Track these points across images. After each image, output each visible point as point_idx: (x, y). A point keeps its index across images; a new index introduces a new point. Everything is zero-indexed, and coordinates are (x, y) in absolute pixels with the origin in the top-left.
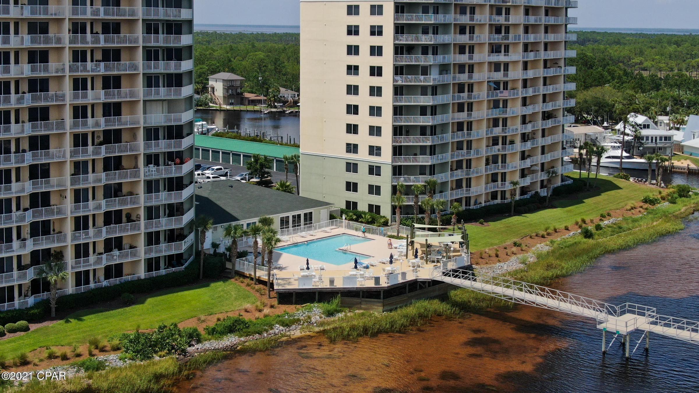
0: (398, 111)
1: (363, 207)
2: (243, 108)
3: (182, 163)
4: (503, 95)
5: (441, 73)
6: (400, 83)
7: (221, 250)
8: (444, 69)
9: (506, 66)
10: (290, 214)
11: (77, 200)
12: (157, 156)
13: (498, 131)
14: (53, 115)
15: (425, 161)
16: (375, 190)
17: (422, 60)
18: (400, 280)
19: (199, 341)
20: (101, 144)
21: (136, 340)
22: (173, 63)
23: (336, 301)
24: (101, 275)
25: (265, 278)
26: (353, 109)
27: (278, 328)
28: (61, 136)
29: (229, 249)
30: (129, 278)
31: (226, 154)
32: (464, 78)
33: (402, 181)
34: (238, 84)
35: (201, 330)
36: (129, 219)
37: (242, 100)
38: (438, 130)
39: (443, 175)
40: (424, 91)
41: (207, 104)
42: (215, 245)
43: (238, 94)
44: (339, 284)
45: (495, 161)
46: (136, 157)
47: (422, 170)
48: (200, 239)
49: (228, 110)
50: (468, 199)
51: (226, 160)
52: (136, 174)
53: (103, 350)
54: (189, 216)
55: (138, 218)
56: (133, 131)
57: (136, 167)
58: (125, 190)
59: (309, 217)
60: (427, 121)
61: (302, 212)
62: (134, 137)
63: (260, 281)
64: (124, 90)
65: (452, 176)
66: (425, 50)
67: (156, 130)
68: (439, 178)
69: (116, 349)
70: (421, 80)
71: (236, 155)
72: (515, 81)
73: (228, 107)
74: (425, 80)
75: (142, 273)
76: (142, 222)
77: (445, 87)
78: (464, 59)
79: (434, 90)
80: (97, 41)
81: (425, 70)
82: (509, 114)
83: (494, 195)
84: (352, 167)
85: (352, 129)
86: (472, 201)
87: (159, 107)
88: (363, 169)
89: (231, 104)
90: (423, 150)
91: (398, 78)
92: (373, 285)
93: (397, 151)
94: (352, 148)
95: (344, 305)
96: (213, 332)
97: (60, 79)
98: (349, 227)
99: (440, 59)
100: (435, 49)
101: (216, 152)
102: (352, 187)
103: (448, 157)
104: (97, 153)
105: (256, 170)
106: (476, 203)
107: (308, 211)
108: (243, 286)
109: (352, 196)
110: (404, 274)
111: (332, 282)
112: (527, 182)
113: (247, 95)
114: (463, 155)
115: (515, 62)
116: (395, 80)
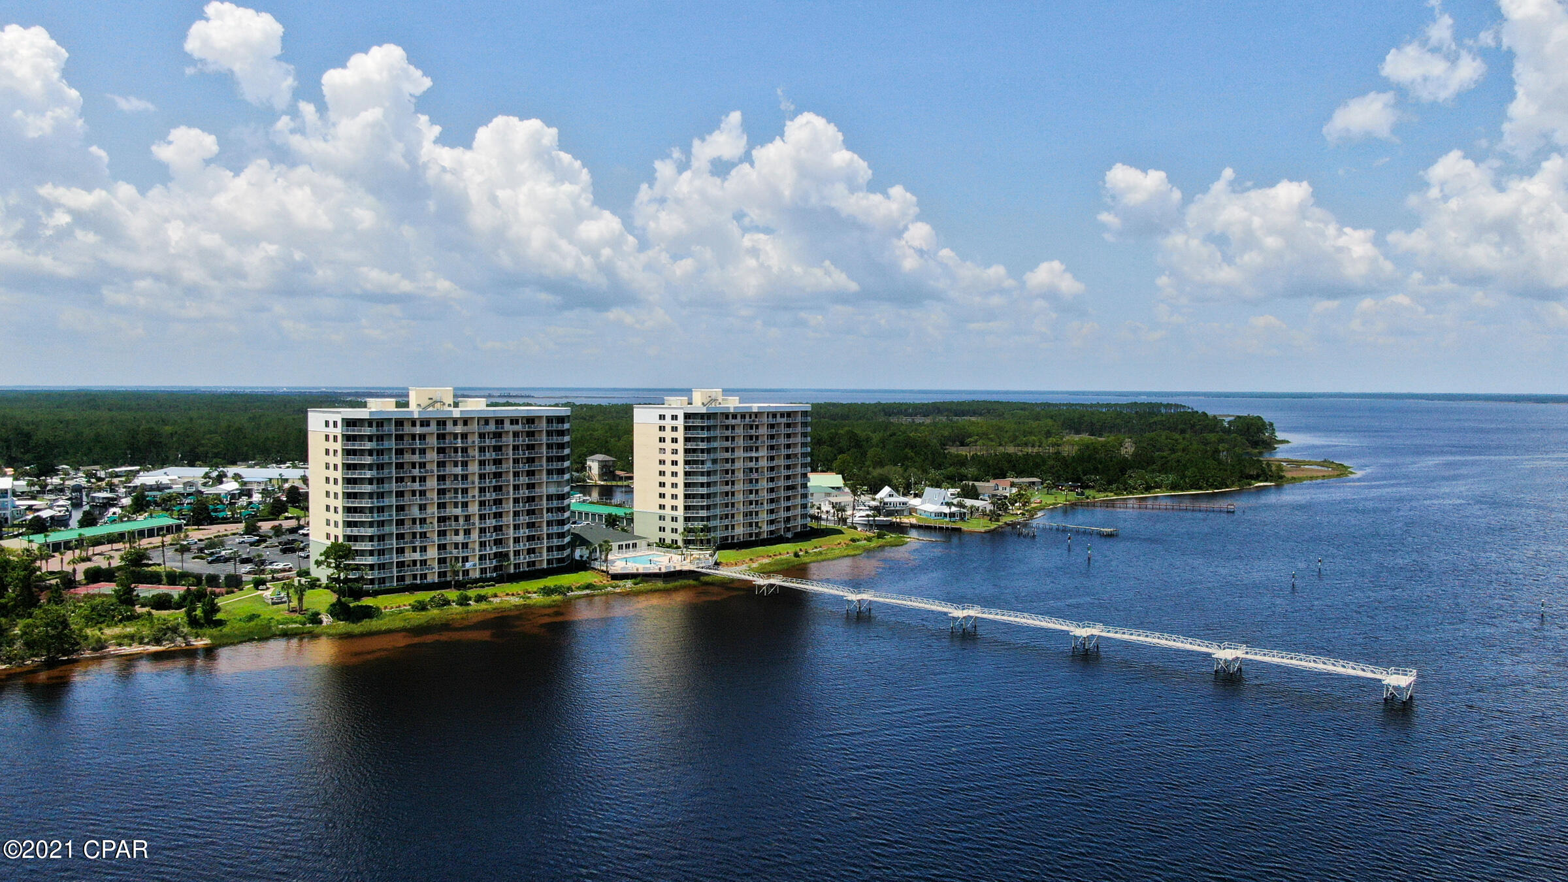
0: (687, 485)
1: (668, 541)
2: (614, 483)
3: (564, 512)
4: (755, 476)
5: (713, 464)
6: (687, 470)
7: (584, 559)
8: (714, 461)
9: (757, 459)
10: (624, 543)
11: (515, 529)
12: (552, 508)
13: (752, 497)
14: (504, 489)
15: (703, 513)
16: (674, 531)
17: (701, 457)
18: (672, 570)
19: (572, 591)
20: (526, 503)
21: (544, 588)
22: (560, 463)
23: (639, 579)
24: (525, 565)
25: (605, 569)
26: (662, 485)
27: (610, 589)
28: (508, 499)
29: (588, 558)
30: (539, 567)
31: (593, 515)
32: (728, 466)
33: (690, 525)
34: (611, 463)
35: (573, 587)
36: (538, 539)
37: (614, 477)
38: (712, 496)
39: (715, 522)
40: (702, 474)
41: (584, 481)
42: (581, 556)
43: (611, 472)
44: (641, 571)
45: (751, 515)
46: (542, 509)
47: (702, 519)
48: (573, 552)
49: (602, 485)
50: (733, 537)
51: (594, 519)
52: (542, 517)
53: (529, 593)
54: (567, 539)
55: (543, 539)
56: (541, 497)
57: (542, 514)
58: (537, 525)
59: (635, 545)
60: (704, 491)
61: (631, 542)
62: (541, 500)
63: (603, 571)
64: (537, 477)
65: (720, 523)
66: (702, 451)
67: (552, 495)
68: (711, 524)
69: (535, 593)
70: (700, 468)
71: (600, 516)
72: (763, 468)
73: (602, 483)
74: (702, 468)
75: (545, 566)
76: (545, 541)
77: (715, 472)
78: (728, 455)
79: (709, 473)
80: (524, 454)
81: (703, 462)
82: (759, 486)
83: (751, 535)
84: (662, 518)
85: (662, 496)
86: (736, 538)
87: (553, 485)
88: (668, 519)
89: (605, 480)
90: (702, 508)
91: (687, 466)
92: (658, 571)
93: (687, 508)
94: (662, 507)
95: (642, 581)
96: (579, 588)
97: (508, 472)
98: (658, 551)
99: (712, 456)
100: (709, 451)
101: (587, 514)
102: (662, 529)
103: (718, 512)
104: (524, 506)
105: (610, 523)
106: (738, 539)
107: (635, 541)
108: (595, 574)
109: (662, 535)
110: (675, 567)
111: (637, 570)
112: (773, 528)
113: (618, 473)
114: (729, 510)
115: (763, 457)
116: (685, 468)
